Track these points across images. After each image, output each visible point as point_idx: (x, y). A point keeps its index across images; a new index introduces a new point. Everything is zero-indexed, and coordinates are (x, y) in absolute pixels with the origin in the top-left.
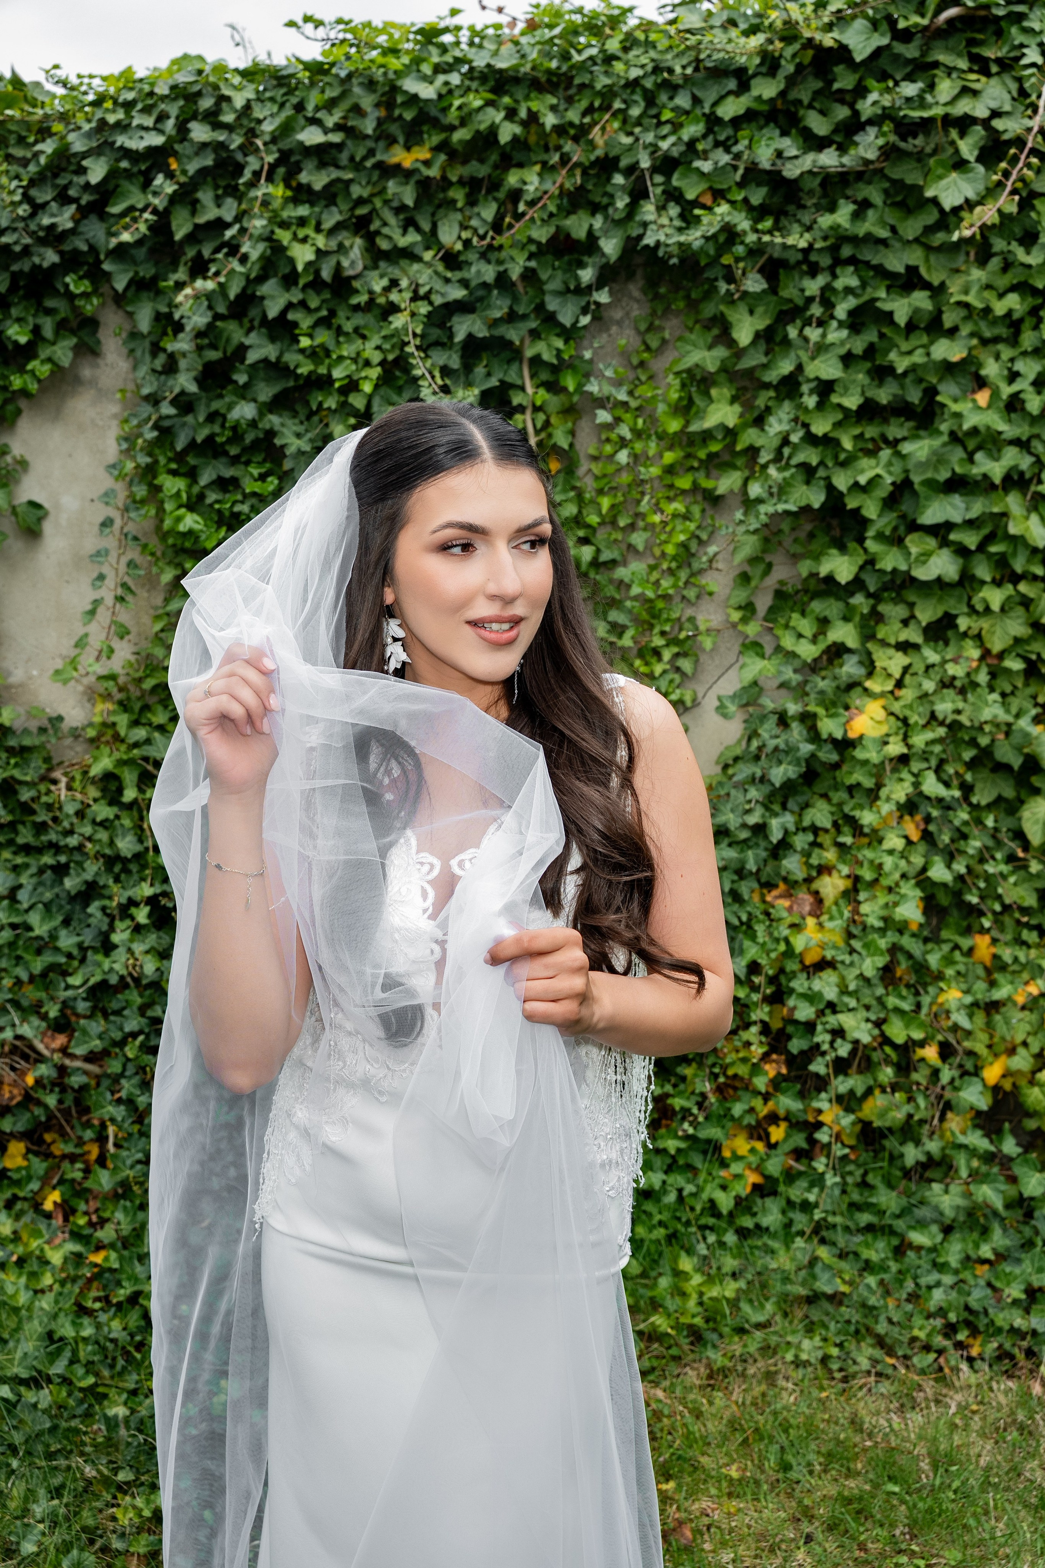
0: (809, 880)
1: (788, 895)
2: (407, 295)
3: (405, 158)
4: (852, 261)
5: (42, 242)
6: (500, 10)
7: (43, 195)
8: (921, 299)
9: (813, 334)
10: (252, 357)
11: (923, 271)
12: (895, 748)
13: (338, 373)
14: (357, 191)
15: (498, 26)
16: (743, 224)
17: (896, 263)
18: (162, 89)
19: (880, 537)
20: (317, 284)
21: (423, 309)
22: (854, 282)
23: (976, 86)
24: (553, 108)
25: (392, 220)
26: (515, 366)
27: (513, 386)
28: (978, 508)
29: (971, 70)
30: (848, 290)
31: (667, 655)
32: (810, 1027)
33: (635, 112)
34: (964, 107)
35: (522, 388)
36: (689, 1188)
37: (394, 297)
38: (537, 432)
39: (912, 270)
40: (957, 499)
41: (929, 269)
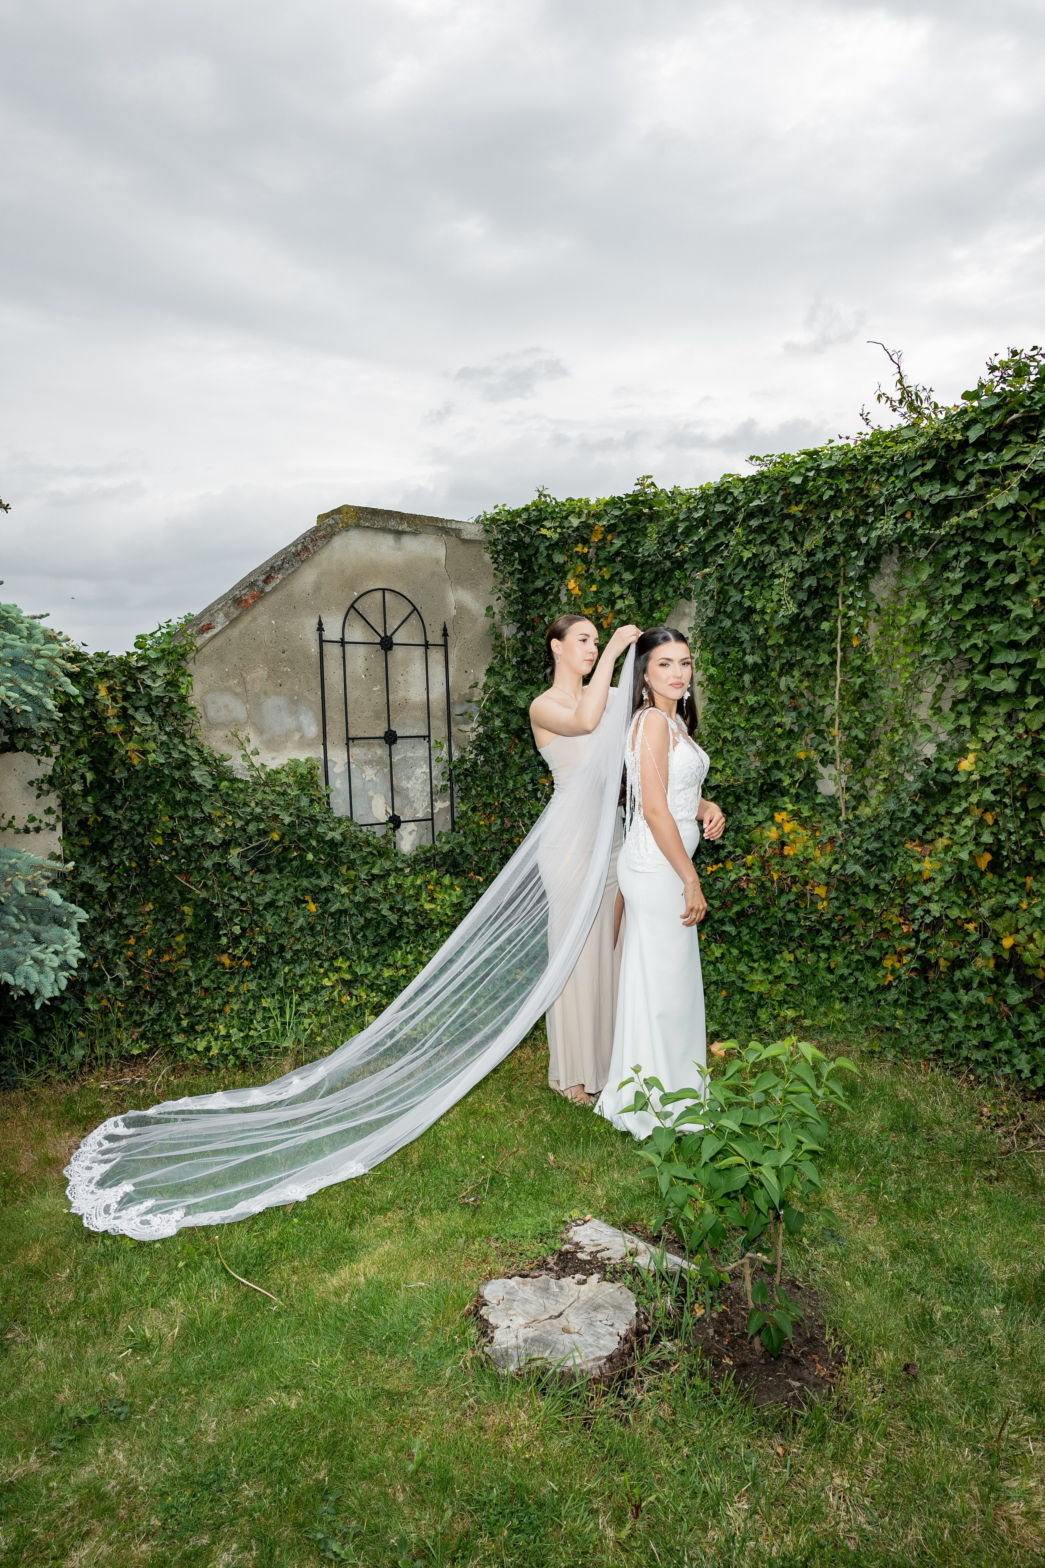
0: (933, 840)
1: (921, 846)
2: (787, 570)
3: (795, 510)
4: (969, 539)
5: (665, 558)
6: (848, 438)
7: (667, 540)
8: (1002, 555)
9: (951, 575)
10: (732, 600)
11: (1005, 541)
12: (975, 777)
13: (759, 606)
14: (774, 526)
15: (848, 445)
16: (916, 526)
17: (991, 538)
18: (711, 492)
19: (979, 673)
20: (754, 568)
21: (791, 575)
22: (970, 549)
23: (1027, 450)
24: (848, 482)
25: (787, 538)
26: (835, 598)
27: (831, 607)
28: (1025, 656)
29: (1024, 442)
30: (967, 553)
31: (901, 731)
32: (915, 906)
33: (882, 479)
34: (1020, 460)
35: (837, 607)
36: (862, 978)
37: (781, 572)
38: (843, 628)
39: (999, 541)
40: (1014, 653)
41: (1009, 540)
